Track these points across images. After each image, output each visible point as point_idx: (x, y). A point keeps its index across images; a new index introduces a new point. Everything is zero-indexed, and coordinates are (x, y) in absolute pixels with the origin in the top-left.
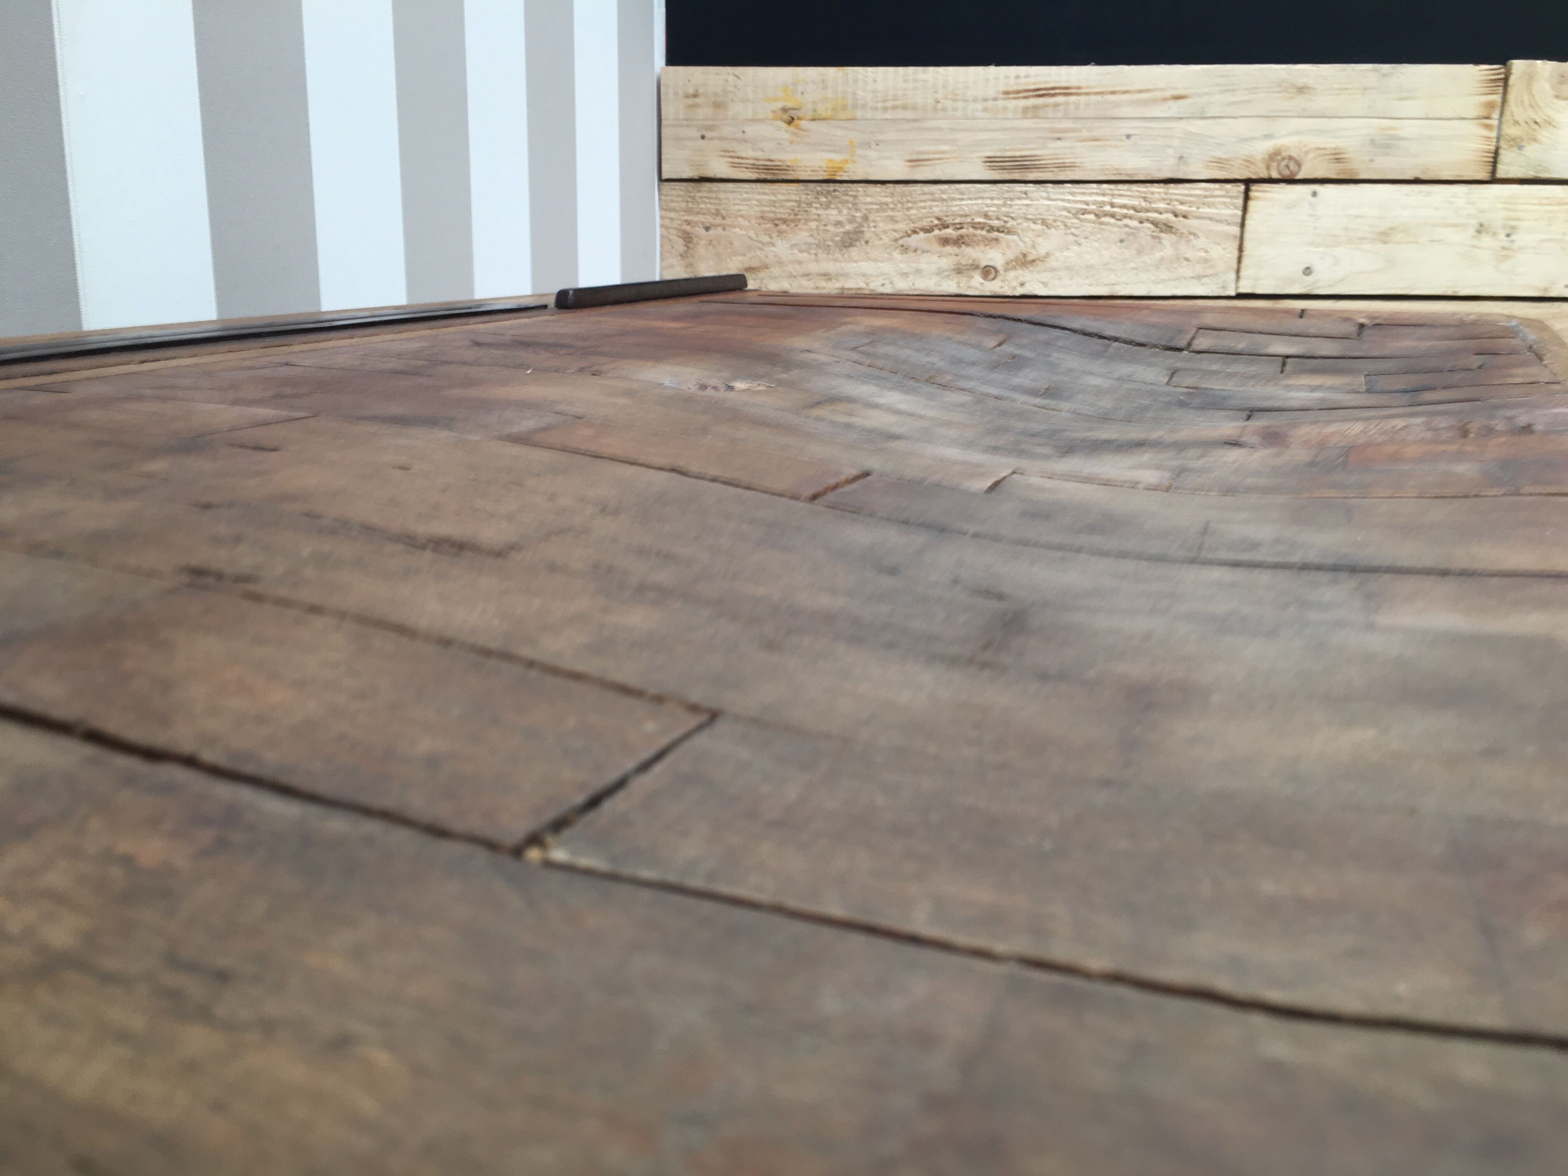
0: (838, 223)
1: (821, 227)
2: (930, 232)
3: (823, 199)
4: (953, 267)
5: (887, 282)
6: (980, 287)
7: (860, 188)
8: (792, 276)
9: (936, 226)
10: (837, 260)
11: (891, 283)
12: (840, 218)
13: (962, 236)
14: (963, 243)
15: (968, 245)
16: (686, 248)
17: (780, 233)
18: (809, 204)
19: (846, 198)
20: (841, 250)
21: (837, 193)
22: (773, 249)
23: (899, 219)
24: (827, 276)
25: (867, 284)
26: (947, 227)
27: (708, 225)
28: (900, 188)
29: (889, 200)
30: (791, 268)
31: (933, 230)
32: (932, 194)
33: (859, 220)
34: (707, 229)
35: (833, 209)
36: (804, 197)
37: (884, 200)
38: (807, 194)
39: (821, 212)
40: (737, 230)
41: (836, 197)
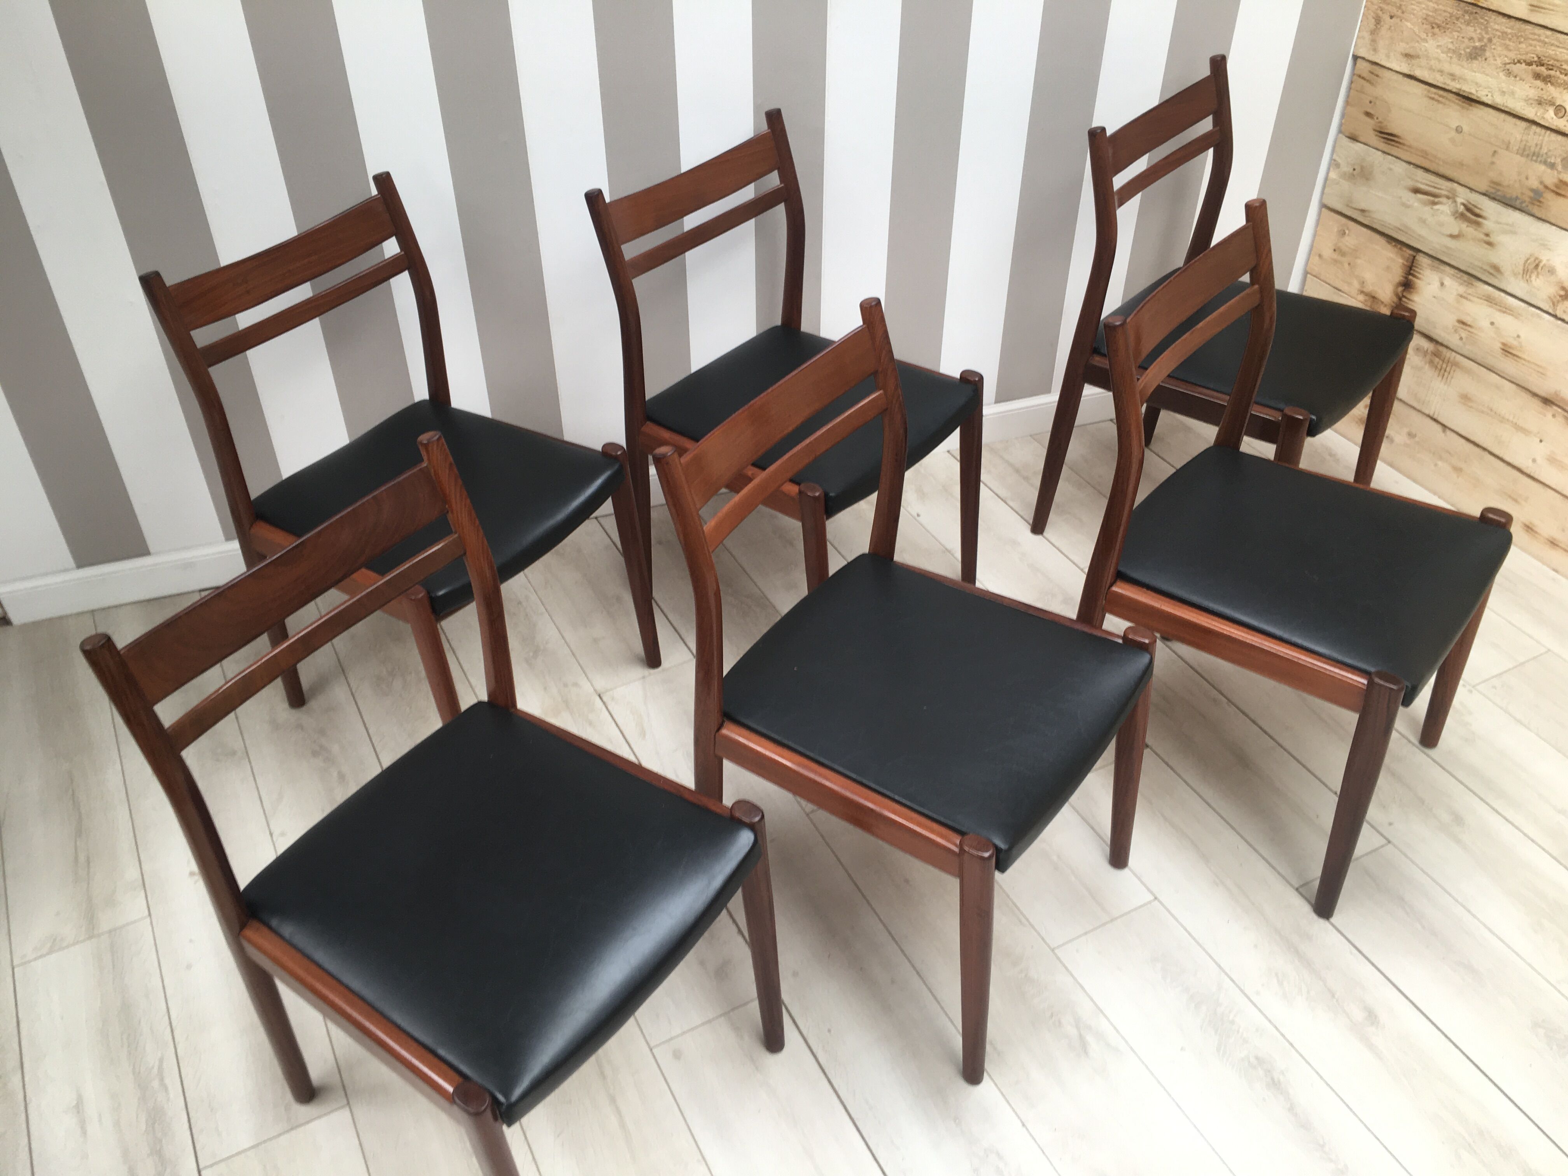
0: (1471, 39)
1: (1460, 38)
2: (1530, 66)
3: (1467, 17)
4: (1536, 98)
5: (1490, 95)
6: (1550, 120)
7: (1494, 16)
8: (1431, 69)
9: (1536, 62)
10: (1463, 67)
11: (1492, 96)
12: (1474, 35)
13: (1550, 76)
14: (1550, 81)
15: (1552, 84)
16: (1375, 27)
17: (1434, 34)
18: (1458, 19)
19: (1482, 21)
20: (1467, 60)
21: (1477, 15)
22: (1426, 45)
23: (1512, 48)
24: (1453, 76)
25: (1477, 91)
26: (1543, 65)
27: (1393, 15)
28: (1518, 25)
29: (1509, 31)
30: (1433, 62)
31: (1532, 65)
32: (1539, 35)
33: (1485, 40)
34: (1391, 17)
35: (1471, 26)
36: (1456, 11)
37: (1506, 30)
38: (1458, 10)
39: (1463, 27)
40: (1409, 24)
41: (1476, 19)
